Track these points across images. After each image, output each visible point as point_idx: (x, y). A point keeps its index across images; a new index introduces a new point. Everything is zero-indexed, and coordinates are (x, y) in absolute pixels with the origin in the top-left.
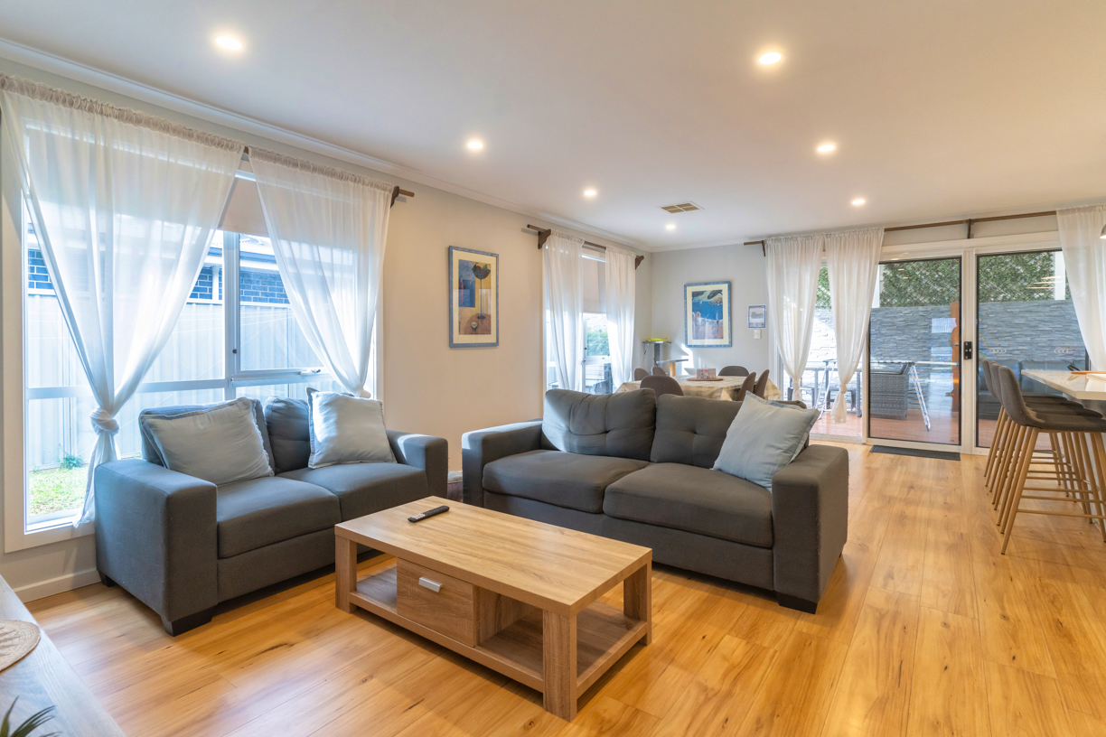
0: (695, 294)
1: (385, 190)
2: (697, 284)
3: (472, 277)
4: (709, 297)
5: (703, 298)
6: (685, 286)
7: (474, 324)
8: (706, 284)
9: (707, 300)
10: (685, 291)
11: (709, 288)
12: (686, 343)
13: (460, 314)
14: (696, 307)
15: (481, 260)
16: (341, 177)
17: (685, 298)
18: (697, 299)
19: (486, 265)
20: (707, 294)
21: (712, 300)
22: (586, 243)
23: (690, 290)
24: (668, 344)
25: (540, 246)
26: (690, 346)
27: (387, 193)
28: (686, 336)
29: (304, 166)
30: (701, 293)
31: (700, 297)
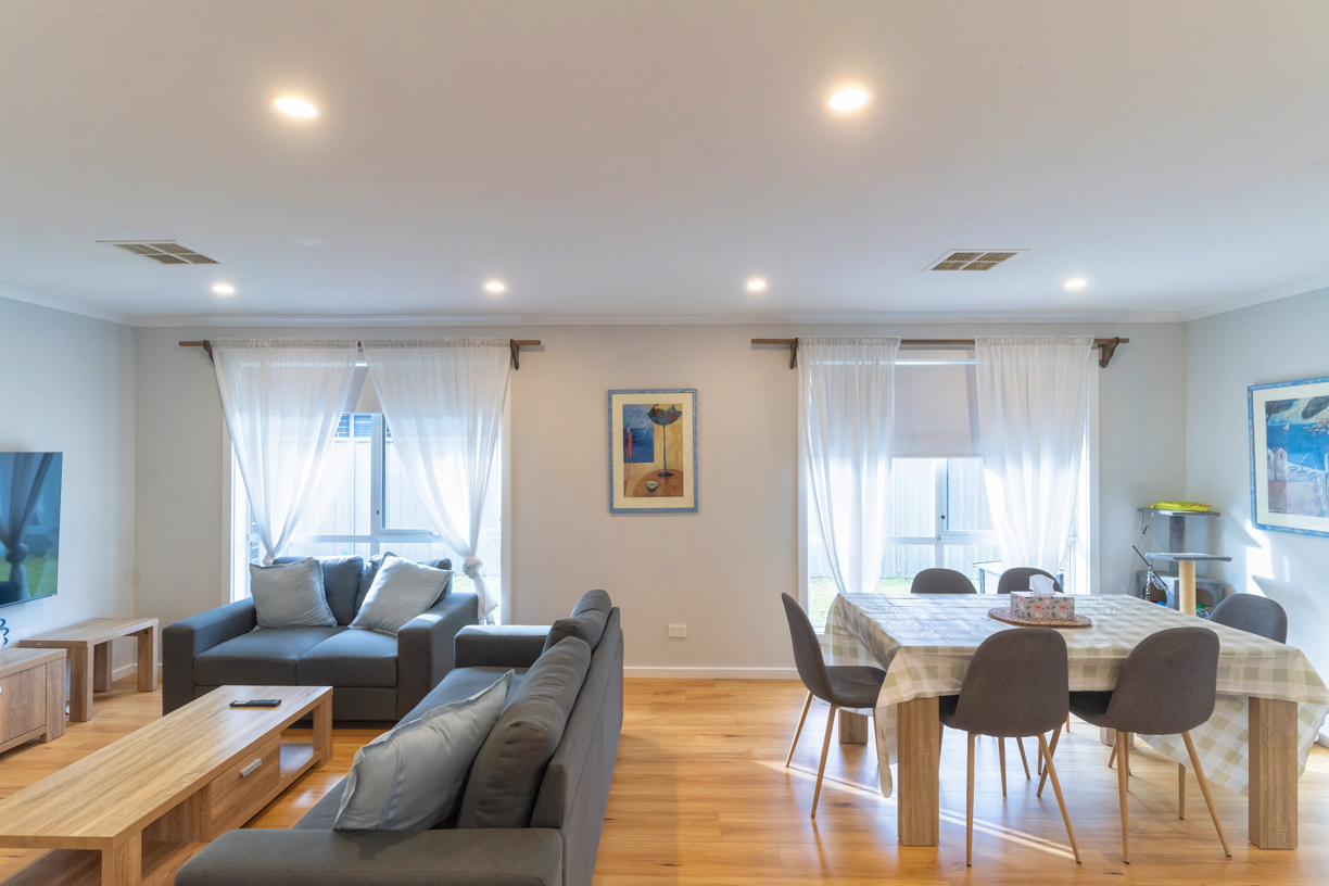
0: (1273, 408)
1: (501, 345)
2: (1275, 384)
3: (646, 423)
4: (1306, 415)
5: (1292, 417)
6: (1250, 390)
7: (652, 484)
8: (1296, 382)
9: (1301, 421)
10: (1251, 400)
11: (1306, 393)
12: (1255, 519)
13: (626, 471)
14: (1275, 438)
15: (664, 401)
16: (448, 345)
17: (1251, 417)
18: (1278, 417)
19: (673, 407)
20: (1302, 406)
21: (1313, 420)
22: (903, 342)
23: (1262, 398)
24: (1212, 516)
25: (793, 364)
26: (1263, 527)
27: (504, 348)
28: (1255, 502)
29: (411, 344)
30: (1288, 404)
31: (1285, 414)
